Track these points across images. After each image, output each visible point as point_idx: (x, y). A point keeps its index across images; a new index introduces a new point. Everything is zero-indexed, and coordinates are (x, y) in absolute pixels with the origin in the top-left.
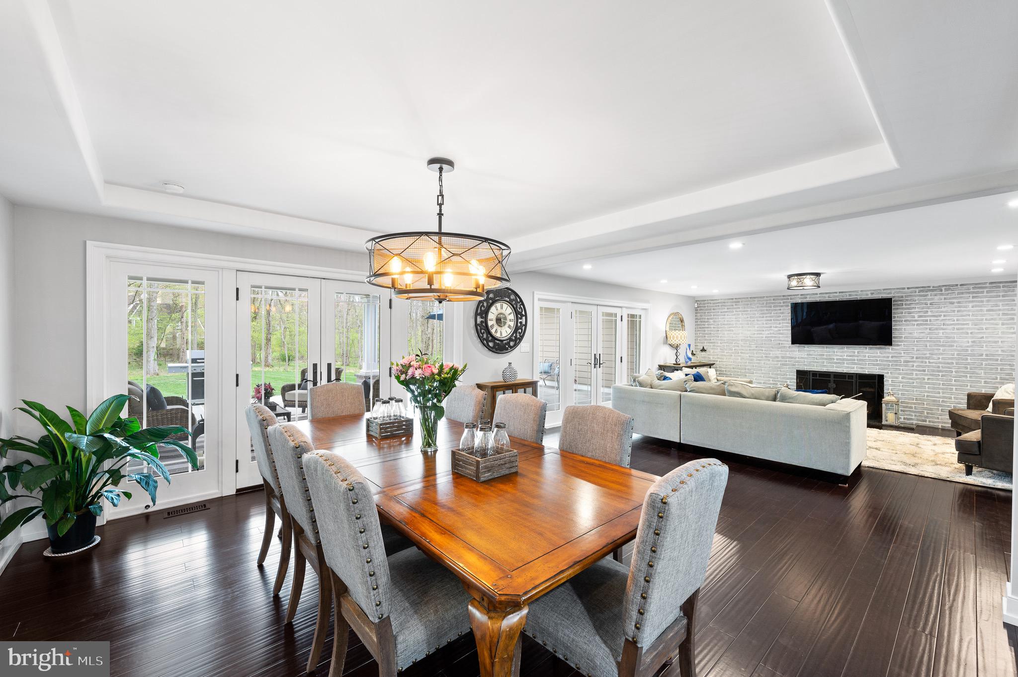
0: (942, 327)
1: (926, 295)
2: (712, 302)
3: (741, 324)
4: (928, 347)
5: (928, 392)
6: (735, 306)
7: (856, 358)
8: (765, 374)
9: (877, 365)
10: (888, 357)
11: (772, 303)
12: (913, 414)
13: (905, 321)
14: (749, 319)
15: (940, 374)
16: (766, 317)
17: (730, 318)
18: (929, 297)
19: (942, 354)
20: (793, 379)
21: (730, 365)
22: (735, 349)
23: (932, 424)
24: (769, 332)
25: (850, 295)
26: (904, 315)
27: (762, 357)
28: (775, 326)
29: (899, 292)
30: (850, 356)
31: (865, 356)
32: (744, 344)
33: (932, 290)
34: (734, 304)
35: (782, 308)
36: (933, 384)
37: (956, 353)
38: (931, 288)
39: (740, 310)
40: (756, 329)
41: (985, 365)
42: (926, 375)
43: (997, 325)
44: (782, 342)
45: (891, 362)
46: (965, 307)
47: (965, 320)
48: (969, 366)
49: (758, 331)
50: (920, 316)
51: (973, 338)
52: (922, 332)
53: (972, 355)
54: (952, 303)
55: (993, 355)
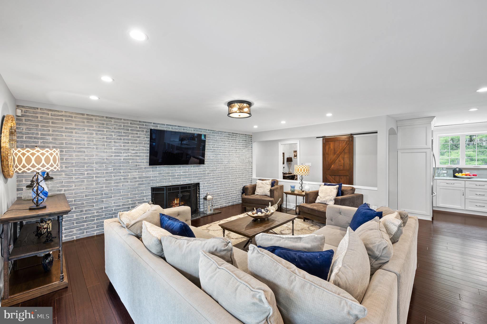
0: (219, 153)
1: (214, 136)
2: (50, 113)
3: (95, 145)
4: (215, 165)
5: (216, 189)
7: (187, 174)
8: (124, 195)
9: (197, 177)
10: (201, 171)
11: (129, 126)
14: (105, 140)
15: (219, 179)
16: (124, 139)
17: (80, 137)
19: (219, 168)
20: (148, 195)
21: (82, 193)
22: (88, 174)
23: (217, 206)
24: (127, 155)
25: (184, 129)
27: (120, 179)
28: (132, 148)
29: (205, 131)
30: (184, 172)
31: (191, 172)
32: (100, 167)
33: (216, 133)
34: (86, 121)
35: (138, 133)
37: (223, 167)
40: (113, 150)
41: (231, 173)
42: (215, 180)
43: (233, 153)
44: (139, 164)
45: (202, 175)
46: (225, 144)
47: (226, 150)
48: (227, 173)
49: (115, 153)
50: (212, 147)
51: (228, 159)
52: (213, 156)
53: (228, 168)
54: (222, 141)
55: (233, 167)
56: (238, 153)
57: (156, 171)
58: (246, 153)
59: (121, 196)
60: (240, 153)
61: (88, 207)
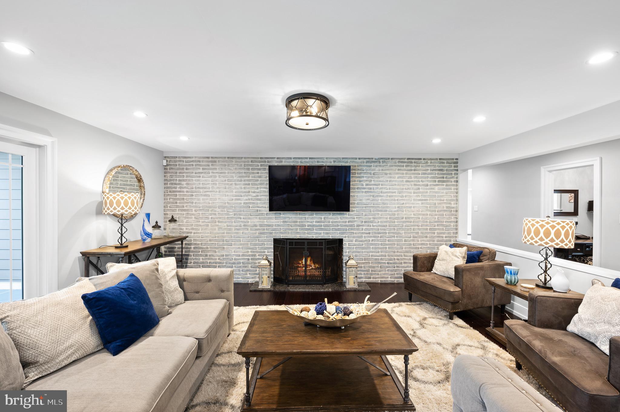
0: (380, 194)
1: (371, 166)
2: (184, 160)
3: (218, 188)
4: (372, 213)
5: (372, 252)
6: (211, 167)
7: (323, 224)
8: (244, 244)
9: (339, 230)
10: (346, 222)
11: (250, 165)
12: (363, 273)
13: (358, 188)
14: (227, 182)
15: (379, 235)
16: (244, 181)
17: (206, 180)
18: (373, 168)
19: (380, 218)
20: (270, 248)
21: (207, 237)
22: (211, 218)
23: (374, 280)
24: (247, 198)
25: (318, 162)
26: (356, 183)
27: (240, 226)
28: (253, 191)
29: (353, 161)
30: (318, 222)
31: (329, 222)
32: (222, 211)
34: (210, 164)
35: (259, 171)
36: (375, 244)
37: (389, 217)
38: (374, 160)
39: (217, 171)
40: (234, 194)
41: (405, 227)
42: (371, 237)
43: (411, 193)
44: (260, 209)
45: (348, 227)
46: (393, 178)
47: (393, 189)
48: (396, 228)
49: (236, 196)
50: (367, 185)
51: (398, 204)
52: (368, 199)
53: (397, 218)
54: (386, 174)
55: (409, 218)
56: (423, 193)
57: (280, 218)
58: (442, 193)
59: (241, 244)
60: (427, 192)
61: (212, 252)
